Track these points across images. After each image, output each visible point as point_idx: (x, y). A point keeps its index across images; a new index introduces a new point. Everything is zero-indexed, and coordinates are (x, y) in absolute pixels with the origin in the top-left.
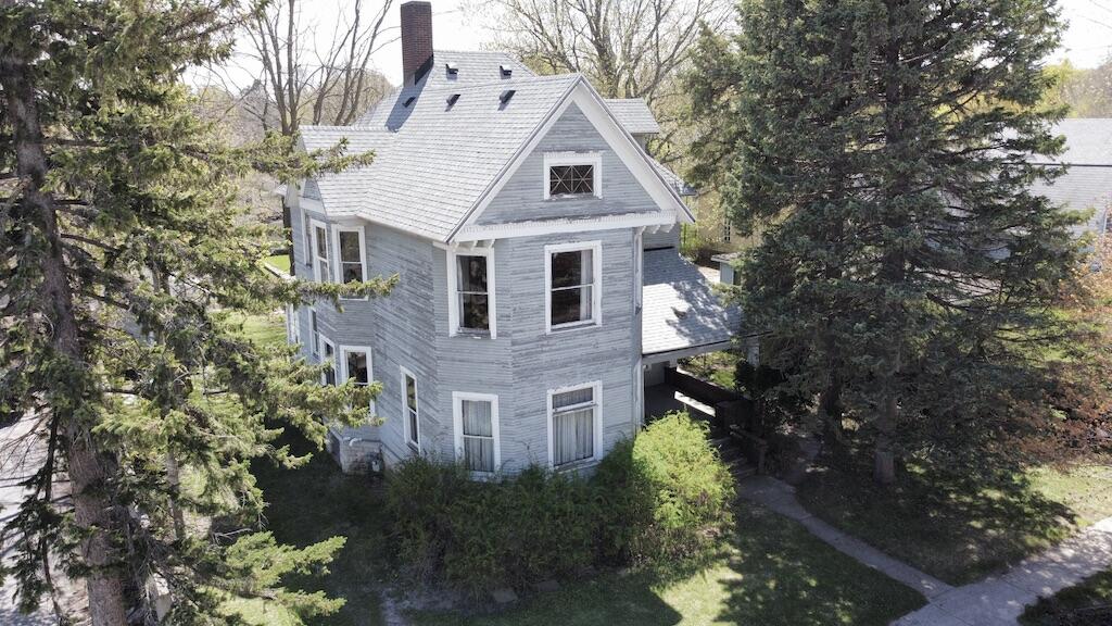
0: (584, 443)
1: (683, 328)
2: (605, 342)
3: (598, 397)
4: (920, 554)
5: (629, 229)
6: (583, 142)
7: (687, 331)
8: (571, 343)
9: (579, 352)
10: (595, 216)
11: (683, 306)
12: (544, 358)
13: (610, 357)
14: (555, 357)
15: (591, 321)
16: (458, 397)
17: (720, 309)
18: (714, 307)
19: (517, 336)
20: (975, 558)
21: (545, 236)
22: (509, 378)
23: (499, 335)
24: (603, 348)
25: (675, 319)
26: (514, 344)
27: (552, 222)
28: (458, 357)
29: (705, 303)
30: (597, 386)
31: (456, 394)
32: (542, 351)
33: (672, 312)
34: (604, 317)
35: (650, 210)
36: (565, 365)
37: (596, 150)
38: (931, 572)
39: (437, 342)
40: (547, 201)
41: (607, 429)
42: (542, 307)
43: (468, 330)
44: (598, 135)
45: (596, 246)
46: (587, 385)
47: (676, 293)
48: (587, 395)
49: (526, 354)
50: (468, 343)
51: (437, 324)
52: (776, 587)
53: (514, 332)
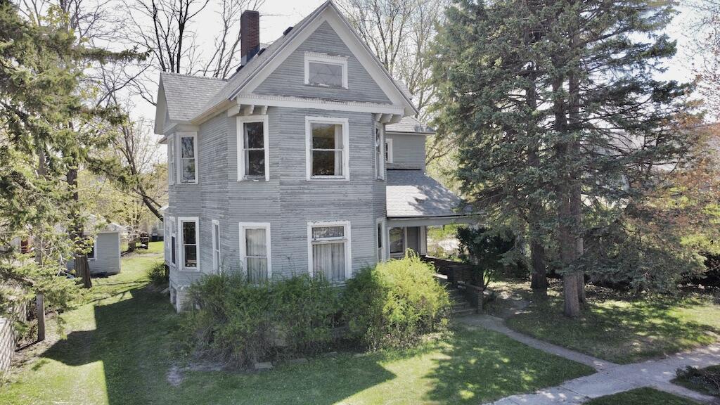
0: (339, 271)
1: (420, 207)
2: (352, 193)
3: (348, 232)
4: (594, 348)
5: (369, 114)
6: (334, 49)
7: (423, 208)
8: (327, 190)
9: (333, 198)
10: (342, 101)
11: (423, 197)
12: (306, 198)
13: (356, 205)
14: (314, 199)
15: (342, 177)
16: (243, 226)
17: (449, 200)
18: (446, 199)
19: (284, 179)
20: (638, 349)
21: (306, 110)
22: (277, 208)
23: (271, 178)
24: (351, 197)
25: (416, 202)
26: (281, 184)
27: (310, 100)
28: (243, 196)
29: (439, 197)
30: (347, 225)
31: (241, 224)
32: (304, 193)
33: (414, 199)
34: (351, 175)
35: (384, 103)
36: (322, 206)
37: (343, 55)
38: (602, 357)
39: (230, 186)
40: (307, 85)
41: (355, 260)
42: (304, 160)
43: (250, 177)
44: (344, 46)
45: (345, 122)
46: (339, 223)
47: (418, 190)
48: (339, 231)
49: (291, 193)
50: (250, 185)
51: (230, 174)
52: (475, 363)
53: (282, 175)
